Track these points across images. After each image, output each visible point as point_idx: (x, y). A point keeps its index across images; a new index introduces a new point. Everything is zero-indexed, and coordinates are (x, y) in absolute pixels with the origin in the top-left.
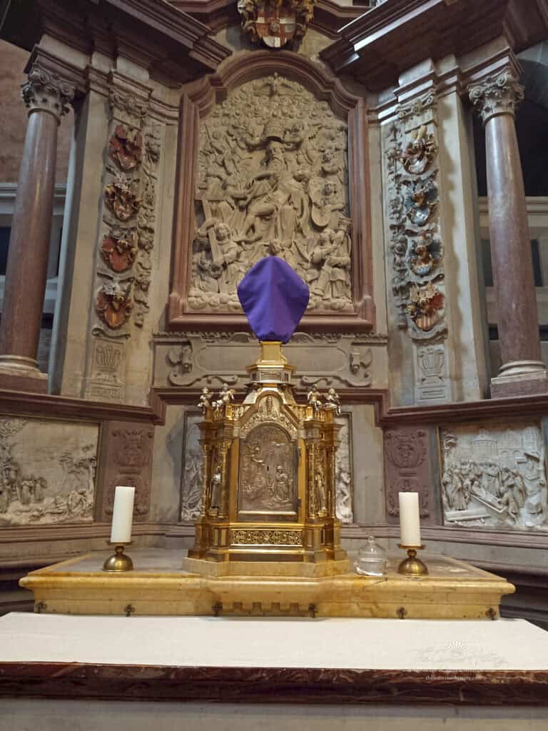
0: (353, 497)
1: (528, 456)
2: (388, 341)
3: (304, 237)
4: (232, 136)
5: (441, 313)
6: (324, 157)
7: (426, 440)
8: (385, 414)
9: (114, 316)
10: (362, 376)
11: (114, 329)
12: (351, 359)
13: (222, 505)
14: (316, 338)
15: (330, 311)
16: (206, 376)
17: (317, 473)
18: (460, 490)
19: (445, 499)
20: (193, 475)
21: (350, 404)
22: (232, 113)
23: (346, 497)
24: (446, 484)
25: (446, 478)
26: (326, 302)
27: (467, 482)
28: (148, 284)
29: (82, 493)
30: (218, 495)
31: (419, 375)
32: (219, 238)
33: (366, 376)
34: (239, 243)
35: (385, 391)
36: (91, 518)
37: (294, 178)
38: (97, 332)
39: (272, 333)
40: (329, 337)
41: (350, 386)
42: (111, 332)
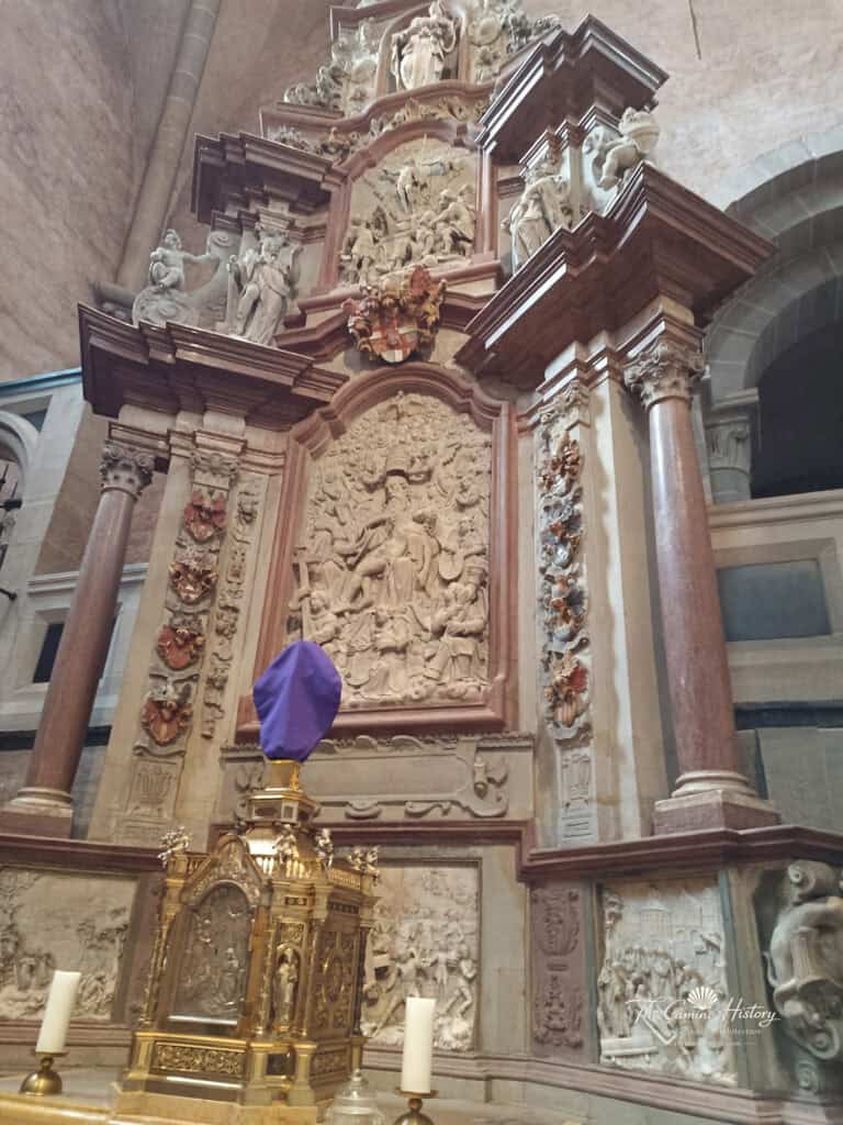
0: (478, 1003)
2: (535, 744)
3: (429, 596)
4: (349, 475)
5: (584, 697)
6: (462, 486)
7: (578, 905)
8: (526, 863)
9: (164, 728)
10: (494, 800)
11: (165, 744)
12: (475, 775)
14: (427, 742)
15: (448, 702)
18: (618, 999)
19: (600, 1015)
21: (478, 844)
22: (352, 447)
24: (604, 987)
25: (604, 976)
26: (441, 689)
28: (225, 680)
29: (100, 979)
31: (563, 797)
32: (314, 611)
33: (499, 799)
34: (340, 615)
35: (524, 823)
36: (107, 1017)
37: (414, 520)
38: (137, 752)
39: (280, 748)
40: (443, 743)
41: (476, 816)
42: (159, 750)
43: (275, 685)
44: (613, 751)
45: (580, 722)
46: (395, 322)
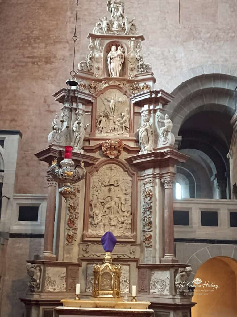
0: (130, 287)
1: (167, 278)
2: (140, 245)
3: (119, 214)
4: (100, 182)
5: (151, 240)
6: (126, 189)
7: (147, 272)
8: (138, 265)
9: (70, 240)
12: (130, 250)
13: (97, 287)
14: (121, 244)
15: (125, 237)
16: (92, 254)
17: (116, 282)
18: (153, 285)
19: (150, 287)
20: (89, 280)
21: (130, 262)
22: (100, 175)
23: (127, 287)
24: (151, 284)
25: (151, 282)
26: (124, 235)
27: (155, 283)
28: (78, 228)
30: (97, 286)
31: (146, 255)
32: (96, 215)
33: (134, 255)
34: (101, 216)
35: (139, 259)
36: (65, 291)
37: (117, 197)
38: (66, 244)
39: (108, 250)
40: (124, 244)
41: (130, 257)
42: (69, 244)
43: (105, 239)
44: (155, 249)
45: (150, 244)
46: (113, 150)
